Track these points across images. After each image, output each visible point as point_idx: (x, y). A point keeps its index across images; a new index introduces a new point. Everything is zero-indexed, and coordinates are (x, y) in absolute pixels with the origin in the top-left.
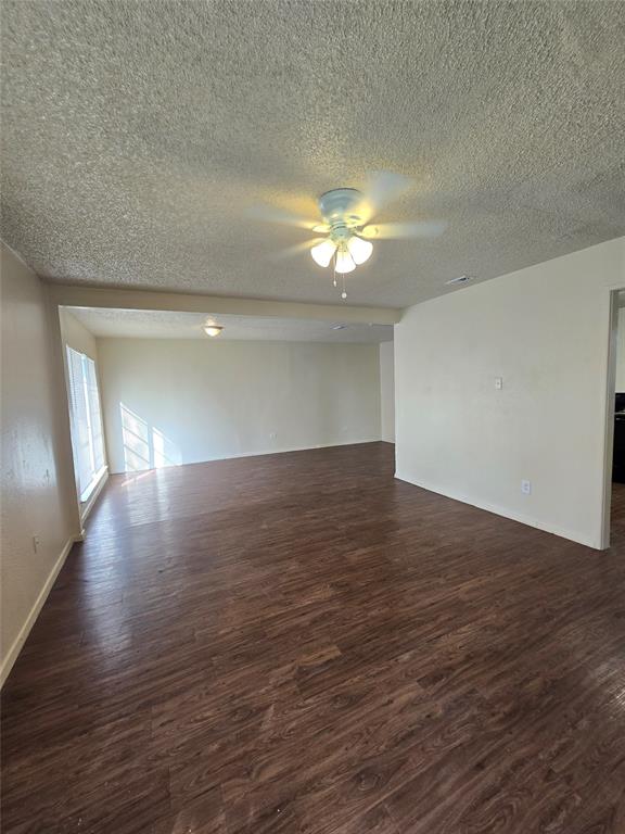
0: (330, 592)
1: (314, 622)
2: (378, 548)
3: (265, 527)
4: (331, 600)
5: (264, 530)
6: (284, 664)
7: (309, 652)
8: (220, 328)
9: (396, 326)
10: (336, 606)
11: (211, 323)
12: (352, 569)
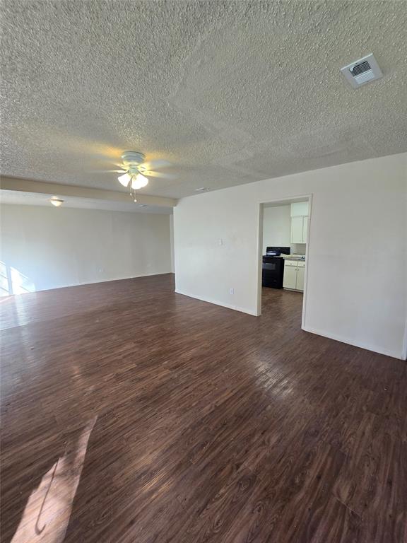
0: (133, 345)
1: (124, 357)
2: (161, 325)
3: (97, 321)
4: (133, 348)
5: (97, 323)
6: (109, 374)
7: (121, 368)
8: (62, 201)
9: (174, 208)
10: (136, 350)
11: (55, 198)
12: (145, 335)
